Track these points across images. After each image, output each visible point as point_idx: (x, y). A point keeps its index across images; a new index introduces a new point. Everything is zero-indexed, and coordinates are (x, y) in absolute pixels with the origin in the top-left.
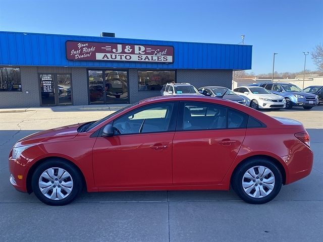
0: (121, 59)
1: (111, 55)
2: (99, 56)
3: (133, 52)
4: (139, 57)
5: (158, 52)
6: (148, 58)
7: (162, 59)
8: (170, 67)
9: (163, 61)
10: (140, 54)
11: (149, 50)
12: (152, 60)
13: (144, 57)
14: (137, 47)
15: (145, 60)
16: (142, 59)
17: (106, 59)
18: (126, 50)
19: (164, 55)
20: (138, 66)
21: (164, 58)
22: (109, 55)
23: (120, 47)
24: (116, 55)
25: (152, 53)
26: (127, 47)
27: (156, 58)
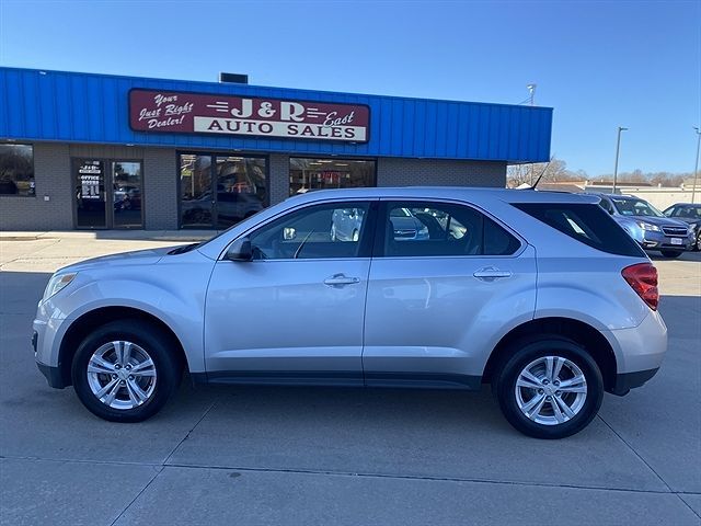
0: (250, 130)
1: (228, 123)
2: (202, 124)
3: (277, 117)
4: (289, 127)
5: (334, 117)
6: (311, 131)
7: (343, 133)
8: (361, 151)
9: (343, 138)
10: (292, 120)
11: (314, 112)
12: (320, 135)
13: (301, 127)
14: (285, 106)
15: (303, 134)
16: (297, 132)
17: (215, 130)
18: (262, 113)
19: (347, 124)
20: (289, 148)
21: (346, 131)
22: (223, 122)
23: (247, 105)
24: (238, 123)
25: (320, 120)
26: (263, 105)
27: (329, 131)
